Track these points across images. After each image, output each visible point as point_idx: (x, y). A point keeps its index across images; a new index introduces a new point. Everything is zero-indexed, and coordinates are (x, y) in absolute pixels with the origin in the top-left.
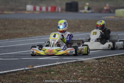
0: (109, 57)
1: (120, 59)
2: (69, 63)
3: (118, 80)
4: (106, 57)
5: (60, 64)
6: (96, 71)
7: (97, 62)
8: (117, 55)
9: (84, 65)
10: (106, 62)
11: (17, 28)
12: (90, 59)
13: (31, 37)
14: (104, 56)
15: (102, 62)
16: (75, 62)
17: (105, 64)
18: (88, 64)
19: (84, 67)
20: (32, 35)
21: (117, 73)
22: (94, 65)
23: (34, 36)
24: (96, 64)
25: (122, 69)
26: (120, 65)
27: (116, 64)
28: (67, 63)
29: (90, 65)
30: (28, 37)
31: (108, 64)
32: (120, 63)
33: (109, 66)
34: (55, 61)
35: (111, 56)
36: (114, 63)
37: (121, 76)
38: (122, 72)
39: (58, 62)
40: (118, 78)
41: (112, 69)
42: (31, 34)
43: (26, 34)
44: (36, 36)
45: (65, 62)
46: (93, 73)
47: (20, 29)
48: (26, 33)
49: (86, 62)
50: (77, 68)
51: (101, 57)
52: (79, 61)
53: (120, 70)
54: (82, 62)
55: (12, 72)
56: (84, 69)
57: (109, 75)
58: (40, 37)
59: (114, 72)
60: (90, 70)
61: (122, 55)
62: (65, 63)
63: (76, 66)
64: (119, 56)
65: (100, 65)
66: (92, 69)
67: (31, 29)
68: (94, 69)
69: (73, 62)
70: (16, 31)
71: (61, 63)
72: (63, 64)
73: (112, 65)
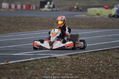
0: (81, 53)
1: (91, 55)
2: (43, 59)
3: (89, 75)
4: (78, 54)
5: (34, 60)
6: (69, 67)
7: (70, 58)
8: (89, 52)
9: (57, 61)
10: (78, 58)
12: (63, 55)
13: (6, 33)
14: (76, 53)
15: (74, 59)
16: (49, 58)
17: (77, 60)
18: (61, 60)
19: (57, 63)
20: (8, 32)
21: (89, 68)
22: (67, 61)
23: (9, 33)
24: (69, 60)
25: (93, 65)
26: (92, 61)
27: (88, 60)
28: (41, 59)
29: (62, 61)
30: (3, 33)
31: (80, 60)
32: (91, 59)
33: (81, 62)
34: (29, 57)
35: (83, 53)
36: (86, 59)
37: (92, 72)
38: (93, 67)
39: (32, 58)
41: (84, 65)
42: (6, 31)
43: (1, 31)
44: (11, 33)
45: (38, 58)
46: (65, 68)
48: (2, 30)
49: (59, 58)
50: (51, 64)
51: (73, 53)
52: (52, 57)
53: (92, 66)
54: (55, 58)
56: (57, 65)
57: (81, 71)
58: (15, 33)
59: (86, 68)
60: (63, 65)
61: (93, 52)
62: (39, 59)
63: (50, 61)
64: (90, 52)
65: (72, 61)
66: (65, 65)
68: (67, 65)
69: (46, 58)
72: (37, 60)
73: (84, 61)
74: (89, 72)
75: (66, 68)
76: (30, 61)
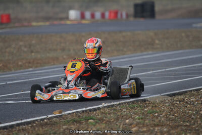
0: (191, 91)
2: (122, 103)
3: (197, 129)
4: (186, 92)
5: (108, 107)
6: (164, 116)
7: (169, 101)
9: (147, 107)
10: (184, 99)
11: (50, 50)
12: (159, 95)
14: (184, 90)
15: (176, 101)
16: (133, 102)
17: (181, 103)
19: (146, 110)
21: (199, 117)
22: (163, 105)
24: (167, 104)
27: (200, 102)
28: (120, 104)
29: (156, 107)
31: (187, 103)
33: (189, 106)
35: (194, 90)
36: (197, 101)
39: (104, 104)
40: (197, 126)
41: (190, 112)
43: (64, 59)
45: (115, 103)
46: (157, 118)
47: (55, 50)
48: (65, 57)
49: (152, 101)
50: (134, 113)
51: (177, 92)
54: (145, 100)
55: (25, 122)
56: (143, 114)
57: (184, 121)
59: (193, 116)
60: (153, 114)
62: (116, 105)
63: (133, 108)
65: (172, 105)
66: (158, 113)
67: (74, 50)
68: (160, 112)
69: (129, 102)
70: (48, 55)
71: (109, 104)
72: (113, 106)
73: (193, 104)
74: (197, 123)
75: (159, 118)
76: (99, 109)
